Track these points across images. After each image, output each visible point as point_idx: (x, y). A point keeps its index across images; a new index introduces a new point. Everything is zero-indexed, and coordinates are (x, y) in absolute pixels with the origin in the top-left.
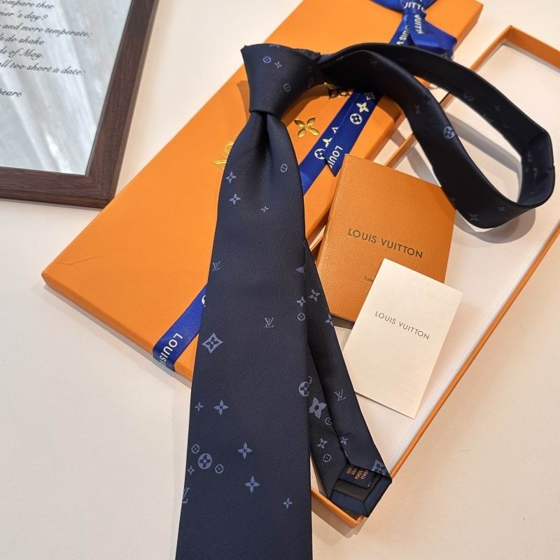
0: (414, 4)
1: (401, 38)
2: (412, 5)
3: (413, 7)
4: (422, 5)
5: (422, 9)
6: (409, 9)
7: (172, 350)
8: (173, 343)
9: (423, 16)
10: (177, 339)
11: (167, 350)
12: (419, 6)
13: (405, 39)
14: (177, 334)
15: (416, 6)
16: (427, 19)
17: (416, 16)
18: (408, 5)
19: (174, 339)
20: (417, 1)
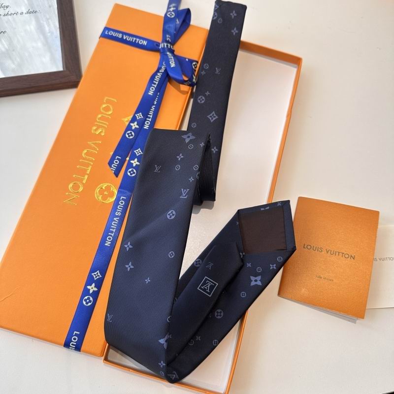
0: (165, 44)
1: (160, 71)
4: (170, 43)
5: (171, 47)
6: (163, 48)
7: (75, 344)
8: (75, 339)
9: (173, 52)
10: (76, 335)
11: (72, 344)
12: (169, 45)
13: (163, 71)
14: (75, 332)
15: (167, 46)
16: (175, 53)
17: (168, 53)
18: (161, 46)
19: (74, 336)
20: (168, 42)
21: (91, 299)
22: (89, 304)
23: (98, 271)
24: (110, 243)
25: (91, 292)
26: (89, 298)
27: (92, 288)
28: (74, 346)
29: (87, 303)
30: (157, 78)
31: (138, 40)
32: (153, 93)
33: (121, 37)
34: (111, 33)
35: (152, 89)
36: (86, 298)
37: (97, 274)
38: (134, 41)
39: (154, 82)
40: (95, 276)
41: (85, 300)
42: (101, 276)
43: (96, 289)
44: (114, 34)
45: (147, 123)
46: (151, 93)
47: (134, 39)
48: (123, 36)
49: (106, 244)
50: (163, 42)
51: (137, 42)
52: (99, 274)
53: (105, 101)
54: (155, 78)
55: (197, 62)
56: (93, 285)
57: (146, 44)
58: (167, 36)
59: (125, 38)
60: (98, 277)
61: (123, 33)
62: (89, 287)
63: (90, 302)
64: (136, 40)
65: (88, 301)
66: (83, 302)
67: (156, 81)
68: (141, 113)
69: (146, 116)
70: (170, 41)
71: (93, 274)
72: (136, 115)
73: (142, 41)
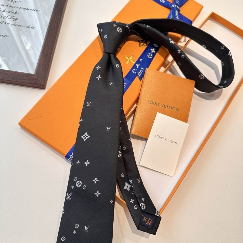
5: (179, 8)
12: (177, 6)
17: (176, 11)
18: (173, 6)
20: (177, 4)
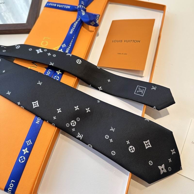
0: (81, 6)
1: (77, 21)
2: (80, 6)
3: (80, 7)
4: (84, 6)
7: (12, 189)
8: (11, 186)
9: (85, 10)
11: (10, 189)
14: (12, 181)
15: (82, 7)
16: (87, 11)
18: (78, 7)
19: (12, 183)
21: (24, 158)
22: (23, 162)
23: (30, 140)
24: (39, 122)
25: (25, 153)
26: (23, 158)
27: (26, 151)
28: (11, 191)
29: (21, 161)
30: (75, 25)
31: (65, 6)
32: (72, 32)
33: (56, 5)
34: (50, 4)
35: (72, 30)
36: (21, 157)
37: (29, 141)
38: (63, 7)
39: (73, 26)
40: (28, 143)
41: (21, 159)
42: (32, 143)
43: (28, 152)
44: (52, 5)
45: (68, 49)
46: (71, 33)
47: (63, 6)
48: (57, 5)
49: (37, 123)
50: (79, 5)
51: (65, 7)
52: (30, 142)
53: (44, 39)
54: (74, 24)
55: (100, 15)
56: (26, 149)
57: (69, 8)
58: (82, 2)
59: (58, 6)
60: (29, 144)
61: (57, 4)
62: (23, 150)
63: (23, 160)
64: (64, 7)
65: (22, 159)
66: (19, 160)
67: (75, 26)
68: (65, 44)
69: (68, 45)
70: (84, 4)
71: (27, 142)
72: (62, 46)
73: (67, 6)
